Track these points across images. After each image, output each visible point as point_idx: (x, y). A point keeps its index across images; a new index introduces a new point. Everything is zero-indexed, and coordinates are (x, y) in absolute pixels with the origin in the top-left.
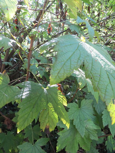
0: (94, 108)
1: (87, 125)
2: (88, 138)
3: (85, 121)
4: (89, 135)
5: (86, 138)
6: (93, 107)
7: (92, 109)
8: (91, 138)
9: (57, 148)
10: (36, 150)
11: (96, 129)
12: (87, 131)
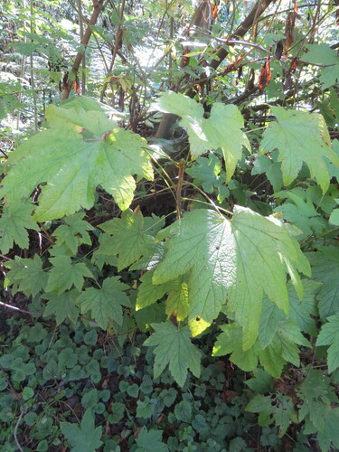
0: (317, 302)
1: (283, 331)
2: (279, 356)
3: (280, 322)
4: (282, 349)
5: (276, 354)
6: (315, 298)
7: (312, 304)
8: (284, 356)
9: (215, 350)
10: (182, 341)
11: (300, 344)
12: (279, 342)
